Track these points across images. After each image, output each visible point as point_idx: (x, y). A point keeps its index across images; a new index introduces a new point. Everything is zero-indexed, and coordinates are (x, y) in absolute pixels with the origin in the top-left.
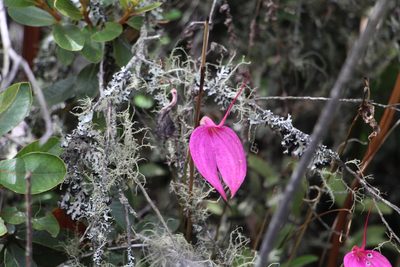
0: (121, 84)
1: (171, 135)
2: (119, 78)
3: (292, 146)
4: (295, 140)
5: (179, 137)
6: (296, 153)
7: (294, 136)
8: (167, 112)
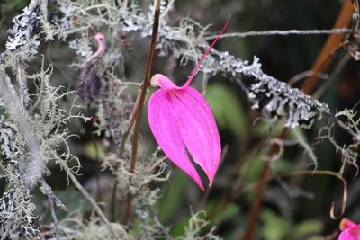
0: (27, 32)
1: (96, 94)
2: (24, 25)
3: (263, 98)
4: (268, 91)
5: (107, 96)
6: (269, 107)
7: (265, 86)
8: (91, 66)
